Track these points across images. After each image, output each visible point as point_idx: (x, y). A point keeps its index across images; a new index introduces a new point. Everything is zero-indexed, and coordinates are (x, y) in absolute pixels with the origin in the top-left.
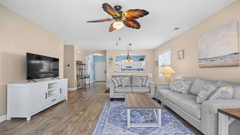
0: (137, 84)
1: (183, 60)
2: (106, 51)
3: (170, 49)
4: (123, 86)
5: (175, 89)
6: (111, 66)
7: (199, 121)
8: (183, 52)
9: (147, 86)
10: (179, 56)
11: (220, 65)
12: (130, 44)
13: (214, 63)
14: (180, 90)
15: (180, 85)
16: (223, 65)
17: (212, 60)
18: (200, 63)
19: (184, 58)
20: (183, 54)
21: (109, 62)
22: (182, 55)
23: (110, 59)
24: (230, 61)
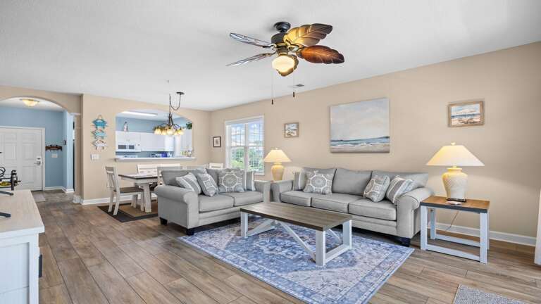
0: (233, 187)
1: (296, 139)
2: (80, 97)
3: (263, 116)
4: (212, 195)
5: (314, 188)
6: (100, 145)
7: (395, 223)
8: (298, 126)
9: (253, 188)
10: (287, 132)
11: (366, 150)
12: (181, 93)
13: (356, 148)
14: (322, 189)
15: (322, 181)
16: (370, 149)
17: (355, 142)
18: (333, 147)
19: (298, 136)
20: (297, 130)
21: (94, 133)
22: (294, 130)
23: (96, 123)
24: (379, 146)
